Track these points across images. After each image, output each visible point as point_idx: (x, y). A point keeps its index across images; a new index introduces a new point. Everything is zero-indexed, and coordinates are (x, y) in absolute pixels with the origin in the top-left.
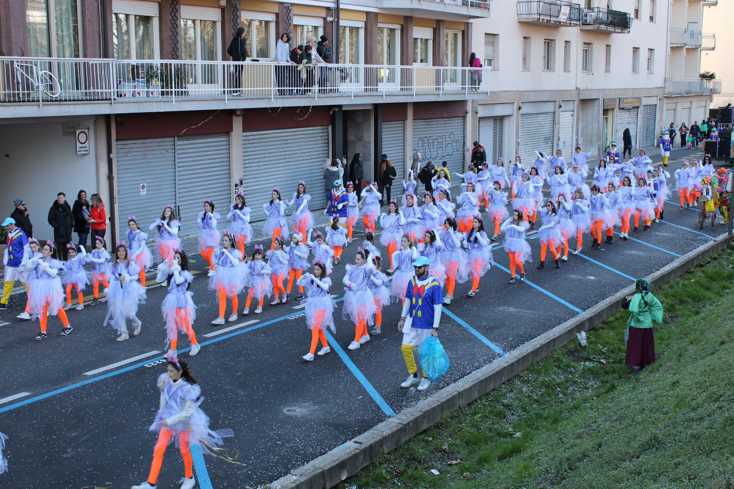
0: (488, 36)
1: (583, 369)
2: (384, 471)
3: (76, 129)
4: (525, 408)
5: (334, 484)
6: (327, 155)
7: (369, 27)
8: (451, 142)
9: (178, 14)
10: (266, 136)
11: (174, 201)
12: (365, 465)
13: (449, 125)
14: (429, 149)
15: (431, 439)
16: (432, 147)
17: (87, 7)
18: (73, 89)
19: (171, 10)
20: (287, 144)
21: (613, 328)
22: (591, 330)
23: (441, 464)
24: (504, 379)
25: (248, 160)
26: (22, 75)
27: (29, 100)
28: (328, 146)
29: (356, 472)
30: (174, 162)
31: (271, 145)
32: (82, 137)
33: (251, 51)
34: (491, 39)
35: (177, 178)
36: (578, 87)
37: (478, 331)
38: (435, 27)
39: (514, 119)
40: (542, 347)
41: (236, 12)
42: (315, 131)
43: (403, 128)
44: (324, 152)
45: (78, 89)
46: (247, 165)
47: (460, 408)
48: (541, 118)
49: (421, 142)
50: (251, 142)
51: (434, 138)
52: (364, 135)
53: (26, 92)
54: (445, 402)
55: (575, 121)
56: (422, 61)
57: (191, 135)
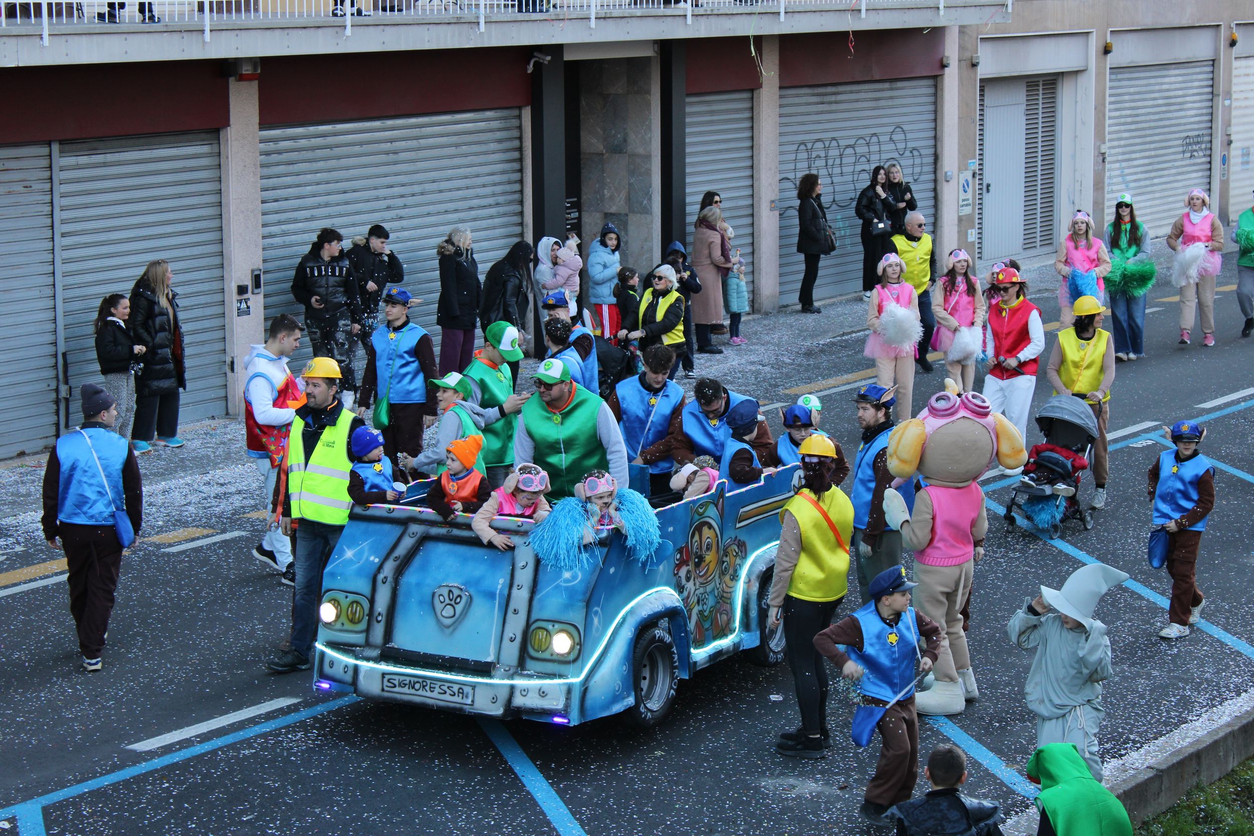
6: (517, 196)
8: (896, 155)
10: (330, 140)
11: (50, 338)
13: (890, 103)
14: (830, 176)
16: (837, 170)
20: (395, 163)
25: (277, 212)
28: (521, 171)
30: (49, 221)
31: (348, 168)
35: (60, 268)
39: (1089, 83)
42: (482, 125)
43: (747, 115)
44: (508, 188)
46: (274, 229)
48: (1173, 78)
49: (805, 155)
50: (285, 157)
51: (843, 143)
52: (632, 136)
57: (101, 138)
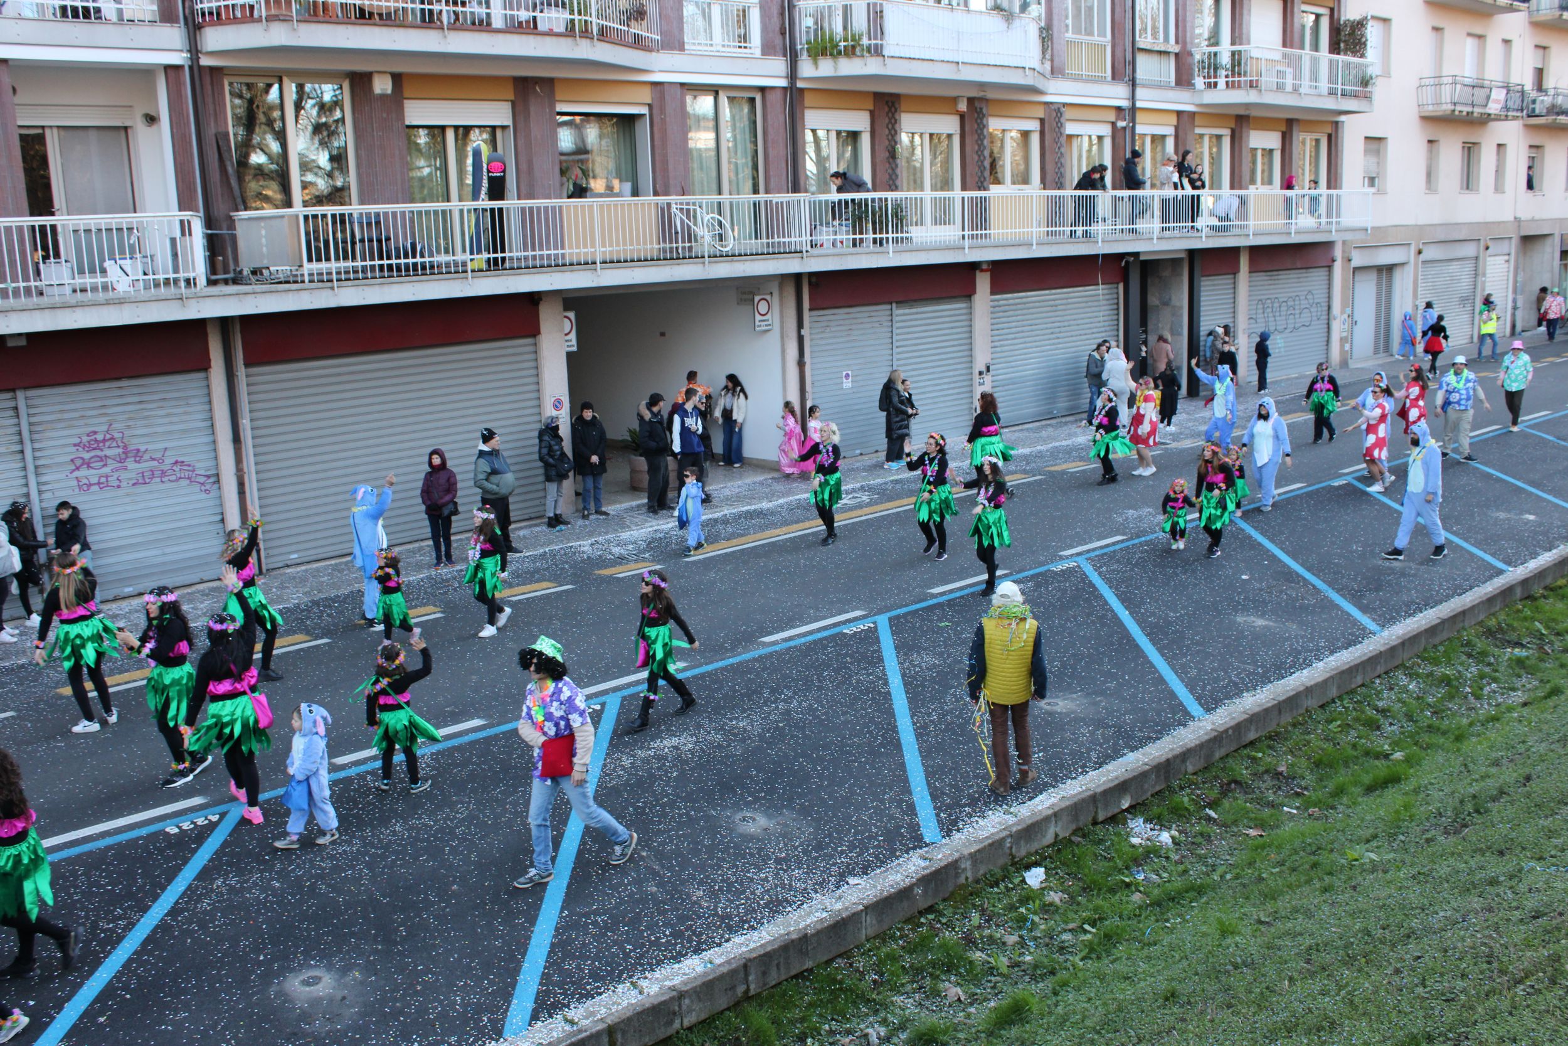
0: (1369, 141)
1: (1510, 659)
2: (1186, 799)
3: (754, 294)
4: (1411, 716)
5: (1110, 814)
6: (1116, 327)
7: (1181, 133)
8: (1308, 305)
9: (897, 127)
10: (1024, 300)
12: (1158, 788)
13: (1306, 279)
14: (1274, 316)
15: (1260, 755)
16: (1278, 313)
17: (770, 122)
18: (750, 238)
19: (887, 121)
21: (1563, 597)
22: (1526, 598)
23: (1275, 793)
24: (1380, 670)
25: (998, 336)
26: (682, 221)
27: (692, 257)
28: (1117, 315)
29: (1144, 798)
30: (891, 340)
31: (1029, 314)
32: (763, 306)
33: (1004, 177)
34: (1374, 145)
36: (1518, 215)
37: (1343, 596)
38: (1284, 129)
39: (1409, 270)
40: (1444, 623)
41: (982, 119)
42: (1098, 292)
43: (1232, 286)
45: (756, 238)
46: (996, 344)
47: (1307, 711)
48: (1454, 267)
49: (1260, 306)
50: (1002, 309)
51: (1281, 300)
52: (1173, 298)
53: (687, 245)
54: (1284, 701)
55: (1512, 269)
56: (1263, 184)
57: (915, 301)
